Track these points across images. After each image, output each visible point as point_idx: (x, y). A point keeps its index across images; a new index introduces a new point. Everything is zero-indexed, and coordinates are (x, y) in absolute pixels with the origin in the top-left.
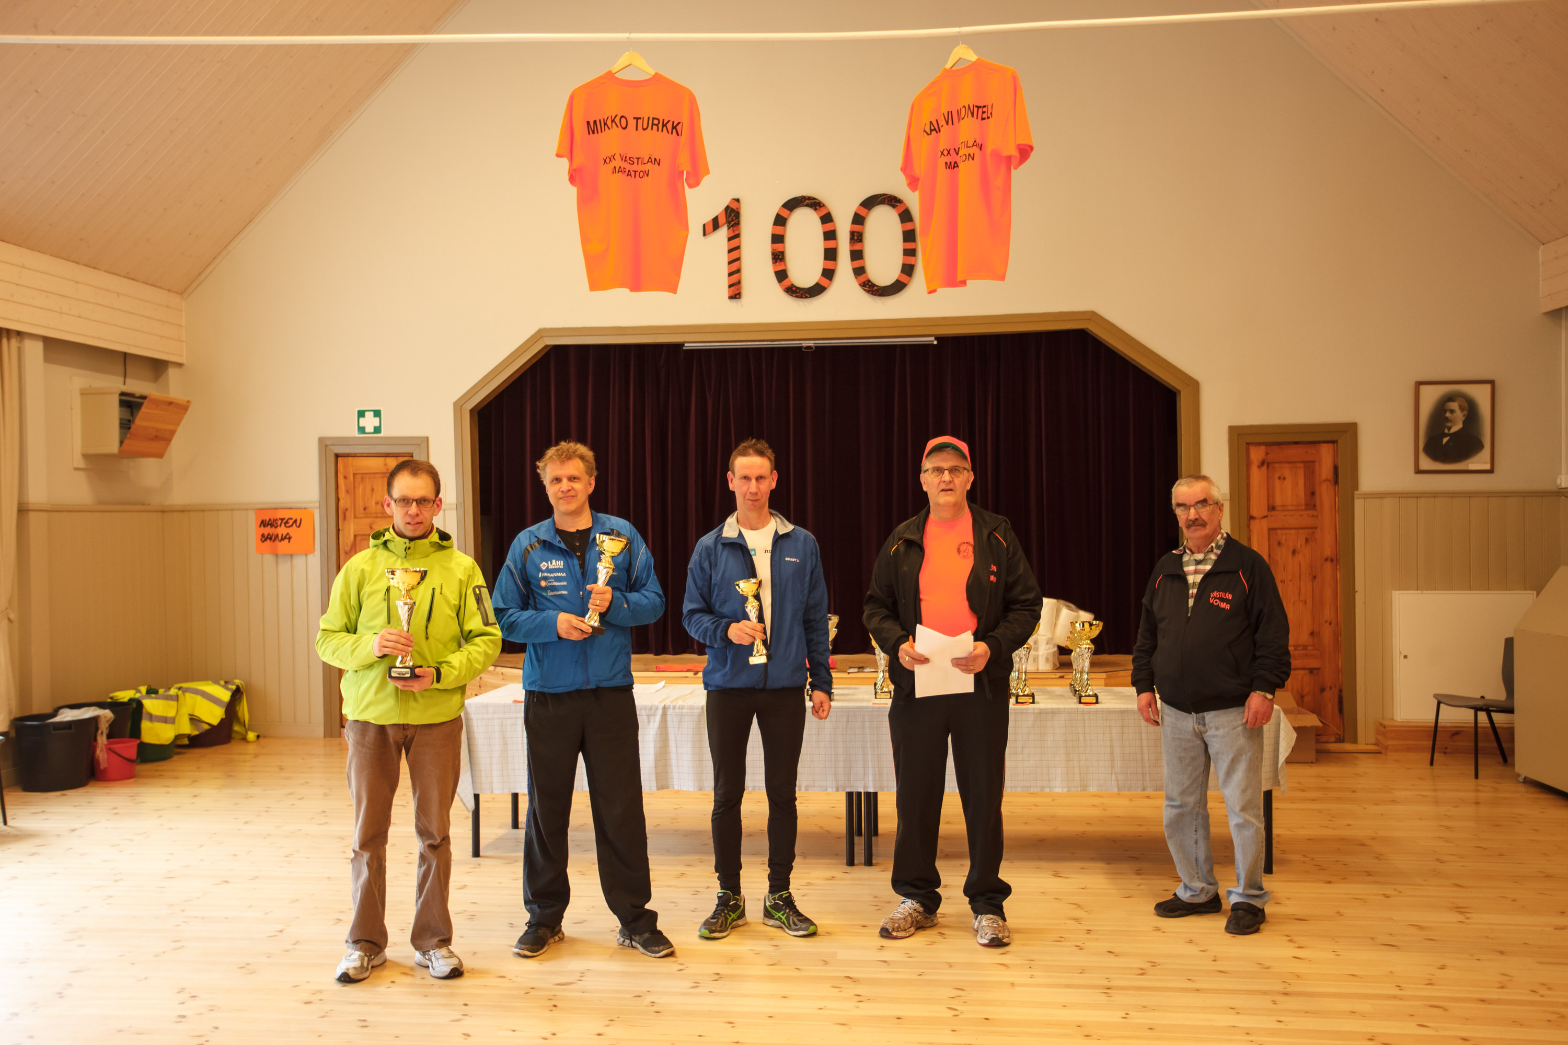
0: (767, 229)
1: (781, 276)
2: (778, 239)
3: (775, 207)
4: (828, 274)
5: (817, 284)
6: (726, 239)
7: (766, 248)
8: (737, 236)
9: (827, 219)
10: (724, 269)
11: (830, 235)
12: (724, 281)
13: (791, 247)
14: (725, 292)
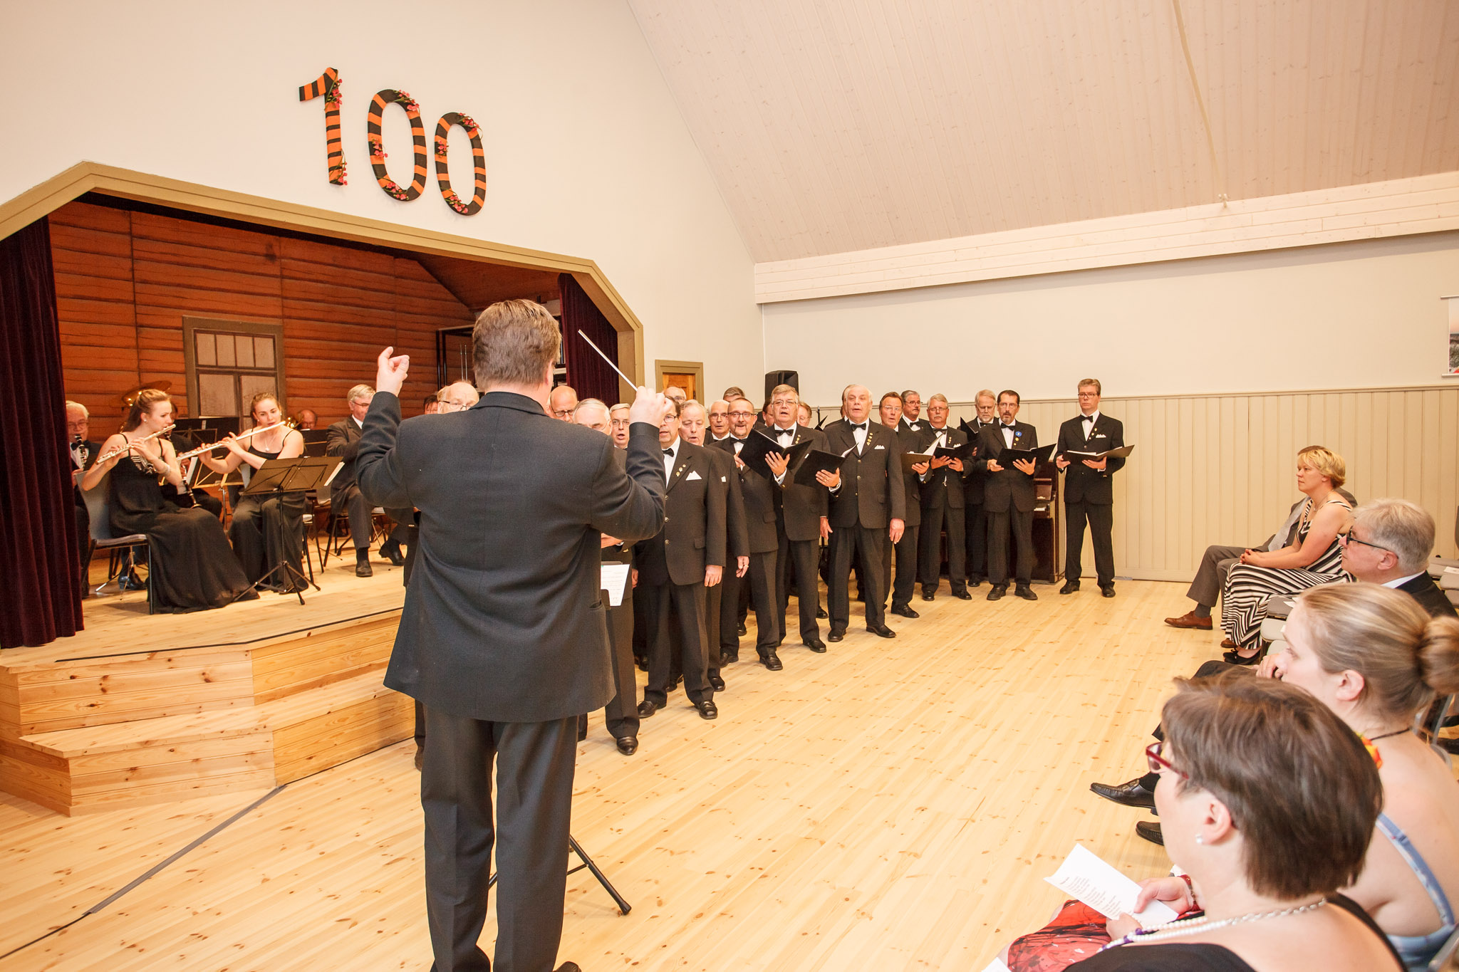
0: (363, 116)
1: (380, 171)
2: (374, 129)
3: (370, 95)
4: (420, 179)
5: (412, 188)
6: (324, 113)
7: (363, 137)
8: (337, 113)
9: (416, 123)
10: (323, 150)
11: (419, 141)
12: (324, 164)
13: (387, 139)
14: (325, 176)
